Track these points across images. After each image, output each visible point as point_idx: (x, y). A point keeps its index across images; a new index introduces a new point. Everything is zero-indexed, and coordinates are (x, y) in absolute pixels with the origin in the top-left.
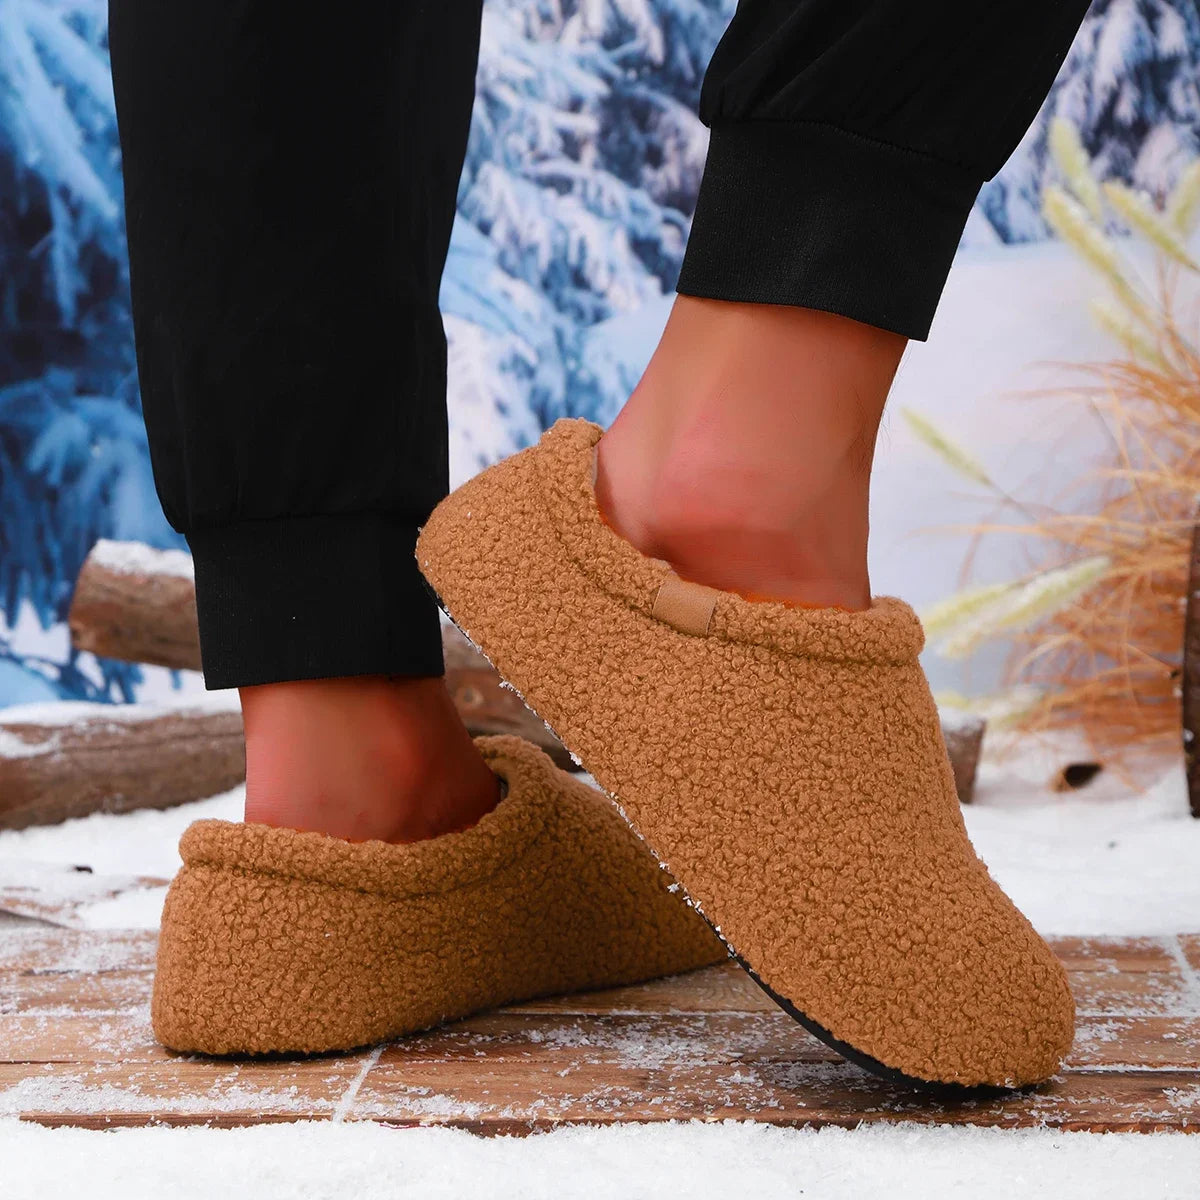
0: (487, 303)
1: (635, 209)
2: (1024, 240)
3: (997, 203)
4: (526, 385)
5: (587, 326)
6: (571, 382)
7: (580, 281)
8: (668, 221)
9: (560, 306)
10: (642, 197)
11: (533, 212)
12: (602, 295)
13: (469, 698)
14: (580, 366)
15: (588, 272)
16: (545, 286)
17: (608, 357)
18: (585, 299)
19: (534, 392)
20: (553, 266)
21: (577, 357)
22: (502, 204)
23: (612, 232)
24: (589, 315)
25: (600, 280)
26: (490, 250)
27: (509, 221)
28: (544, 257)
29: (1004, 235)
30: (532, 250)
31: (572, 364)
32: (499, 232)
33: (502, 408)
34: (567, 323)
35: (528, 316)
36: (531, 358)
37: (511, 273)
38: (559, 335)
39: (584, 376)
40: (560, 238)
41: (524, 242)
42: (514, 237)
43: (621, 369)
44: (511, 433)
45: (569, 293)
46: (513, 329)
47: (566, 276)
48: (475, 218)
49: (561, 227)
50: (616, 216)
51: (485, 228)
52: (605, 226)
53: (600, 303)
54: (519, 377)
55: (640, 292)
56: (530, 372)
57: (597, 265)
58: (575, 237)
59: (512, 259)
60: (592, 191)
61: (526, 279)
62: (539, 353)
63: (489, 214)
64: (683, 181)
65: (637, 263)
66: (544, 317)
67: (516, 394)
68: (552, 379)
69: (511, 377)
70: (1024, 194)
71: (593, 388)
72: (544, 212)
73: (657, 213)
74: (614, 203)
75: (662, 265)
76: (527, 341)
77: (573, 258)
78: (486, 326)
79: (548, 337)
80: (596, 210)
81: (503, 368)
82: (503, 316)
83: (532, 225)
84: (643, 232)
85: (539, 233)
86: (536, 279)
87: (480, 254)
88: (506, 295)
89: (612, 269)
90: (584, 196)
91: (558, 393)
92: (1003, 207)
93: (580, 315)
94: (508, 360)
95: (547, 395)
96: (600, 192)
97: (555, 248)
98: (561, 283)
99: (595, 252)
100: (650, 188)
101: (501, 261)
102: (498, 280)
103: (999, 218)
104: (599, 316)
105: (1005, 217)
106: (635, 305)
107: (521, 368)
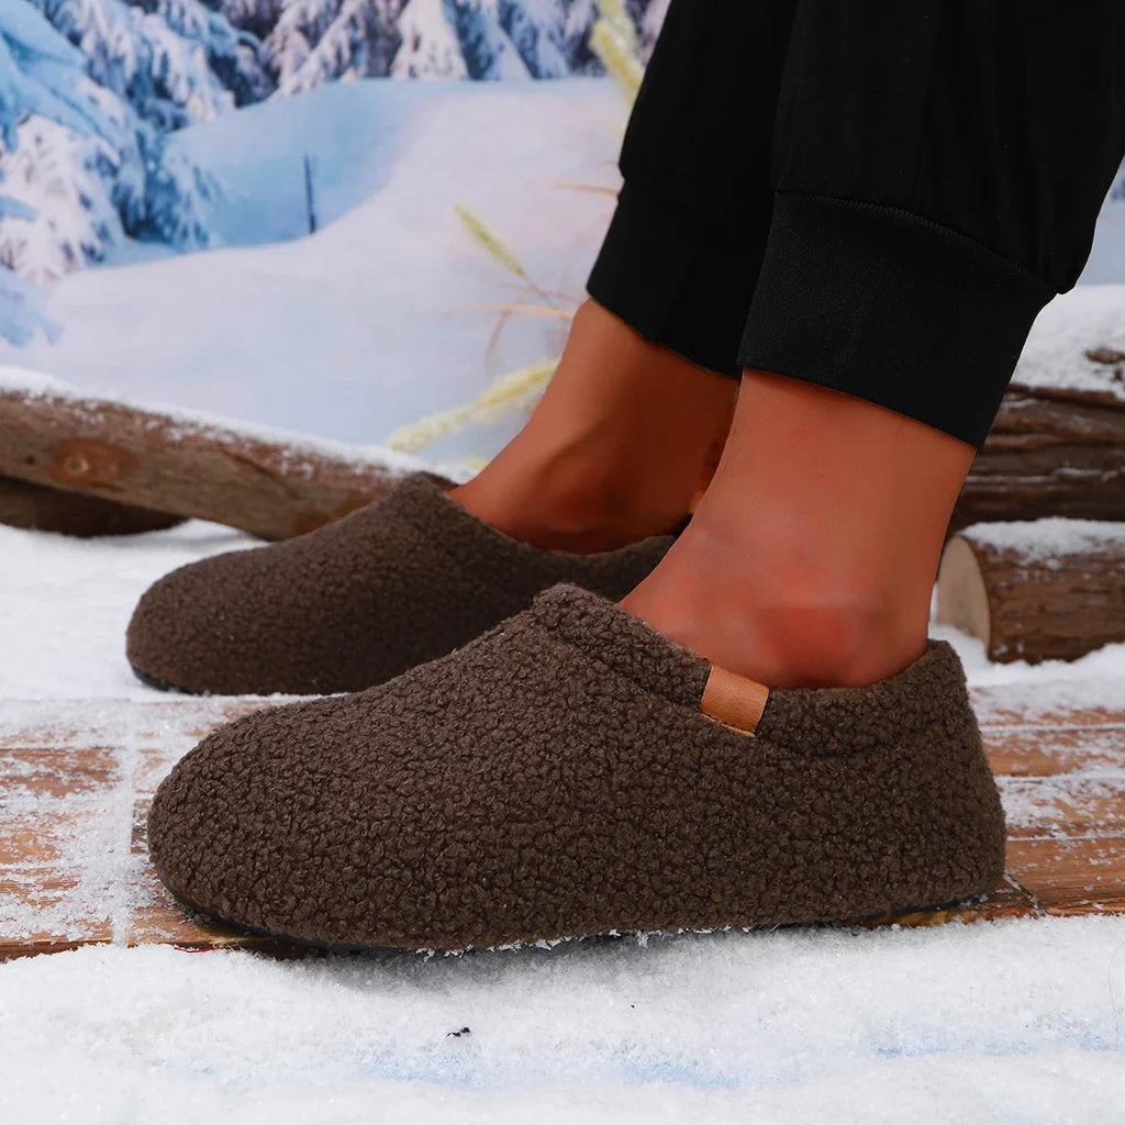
0: (74, 106)
1: (213, 29)
2: (549, 76)
3: (528, 44)
4: (109, 182)
5: (167, 132)
6: (151, 180)
7: (162, 91)
8: (243, 42)
9: (142, 112)
10: (220, 20)
11: (120, 27)
12: (181, 105)
13: (76, 466)
14: (158, 169)
15: (170, 84)
16: (130, 93)
17: (185, 161)
18: (165, 108)
19: (116, 189)
20: (137, 77)
21: (157, 160)
22: (92, 16)
23: (193, 49)
24: (169, 123)
25: (181, 92)
26: (80, 60)
27: (98, 34)
28: (130, 67)
29: (534, 71)
30: (119, 61)
31: (152, 166)
32: (88, 43)
33: (86, 202)
34: (148, 128)
35: (113, 120)
36: (115, 159)
37: (99, 81)
38: (141, 139)
39: (162, 176)
40: (145, 52)
41: (111, 54)
42: (102, 48)
43: (196, 171)
44: (93, 225)
45: (151, 101)
46: (98, 130)
47: (150, 87)
48: (66, 29)
49: (145, 41)
50: (197, 35)
51: (75, 39)
52: (186, 44)
53: (179, 112)
54: (103, 175)
55: (216, 103)
56: (114, 171)
57: (177, 78)
58: (158, 52)
59: (100, 68)
60: (175, 12)
61: (113, 88)
62: (121, 154)
63: (79, 27)
64: (258, 8)
65: (214, 78)
66: (127, 122)
67: (99, 190)
68: (133, 177)
69: (95, 174)
70: (551, 37)
71: (171, 187)
72: (130, 28)
73: (234, 34)
74: (195, 23)
75: (237, 81)
76: (111, 143)
77: (156, 70)
78: (74, 128)
79: (132, 140)
80: (178, 29)
81: (88, 166)
82: (89, 119)
83: (119, 39)
84: (220, 52)
85: (126, 47)
86: (121, 88)
87: (71, 63)
88: (93, 100)
89: (191, 83)
90: (168, 15)
91: (139, 191)
92: (533, 48)
93: (161, 122)
94: (93, 161)
95: (129, 191)
96: (182, 13)
97: (139, 60)
98: (144, 93)
99: (177, 65)
100: (228, 14)
101: (90, 69)
102: (86, 86)
103: (530, 55)
104: (178, 124)
105: (536, 56)
106: (211, 115)
107: (105, 167)
